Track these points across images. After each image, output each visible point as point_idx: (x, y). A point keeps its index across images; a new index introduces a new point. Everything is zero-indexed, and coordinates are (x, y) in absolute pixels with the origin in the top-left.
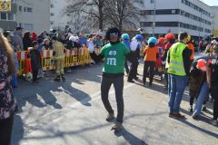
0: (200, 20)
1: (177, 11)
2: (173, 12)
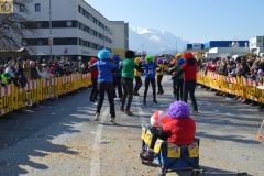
0: (101, 36)
1: (75, 24)
2: (69, 24)
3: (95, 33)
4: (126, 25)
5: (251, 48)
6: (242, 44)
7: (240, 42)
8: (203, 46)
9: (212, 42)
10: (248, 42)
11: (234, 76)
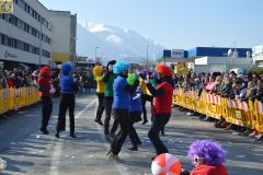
3: (27, 27)
4: (74, 18)
5: (254, 59)
6: (242, 53)
7: (238, 50)
8: (186, 53)
9: (199, 49)
10: (250, 50)
11: (245, 99)
